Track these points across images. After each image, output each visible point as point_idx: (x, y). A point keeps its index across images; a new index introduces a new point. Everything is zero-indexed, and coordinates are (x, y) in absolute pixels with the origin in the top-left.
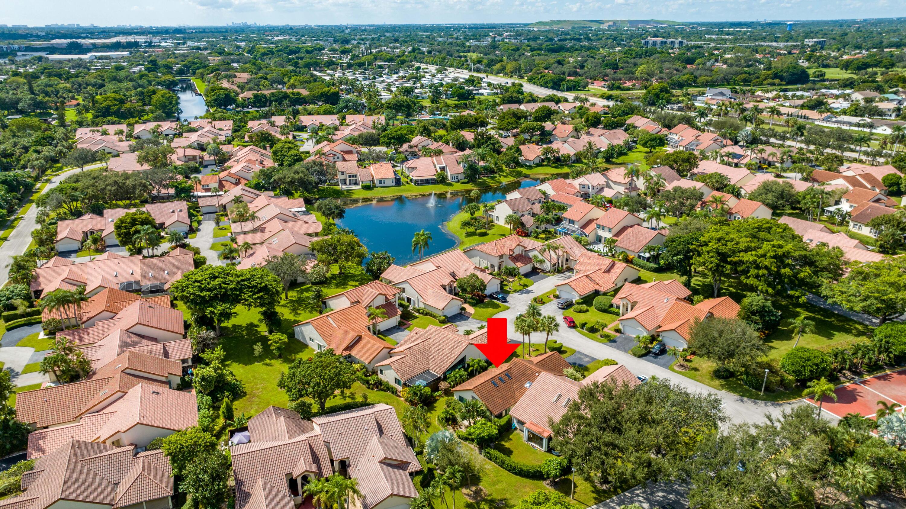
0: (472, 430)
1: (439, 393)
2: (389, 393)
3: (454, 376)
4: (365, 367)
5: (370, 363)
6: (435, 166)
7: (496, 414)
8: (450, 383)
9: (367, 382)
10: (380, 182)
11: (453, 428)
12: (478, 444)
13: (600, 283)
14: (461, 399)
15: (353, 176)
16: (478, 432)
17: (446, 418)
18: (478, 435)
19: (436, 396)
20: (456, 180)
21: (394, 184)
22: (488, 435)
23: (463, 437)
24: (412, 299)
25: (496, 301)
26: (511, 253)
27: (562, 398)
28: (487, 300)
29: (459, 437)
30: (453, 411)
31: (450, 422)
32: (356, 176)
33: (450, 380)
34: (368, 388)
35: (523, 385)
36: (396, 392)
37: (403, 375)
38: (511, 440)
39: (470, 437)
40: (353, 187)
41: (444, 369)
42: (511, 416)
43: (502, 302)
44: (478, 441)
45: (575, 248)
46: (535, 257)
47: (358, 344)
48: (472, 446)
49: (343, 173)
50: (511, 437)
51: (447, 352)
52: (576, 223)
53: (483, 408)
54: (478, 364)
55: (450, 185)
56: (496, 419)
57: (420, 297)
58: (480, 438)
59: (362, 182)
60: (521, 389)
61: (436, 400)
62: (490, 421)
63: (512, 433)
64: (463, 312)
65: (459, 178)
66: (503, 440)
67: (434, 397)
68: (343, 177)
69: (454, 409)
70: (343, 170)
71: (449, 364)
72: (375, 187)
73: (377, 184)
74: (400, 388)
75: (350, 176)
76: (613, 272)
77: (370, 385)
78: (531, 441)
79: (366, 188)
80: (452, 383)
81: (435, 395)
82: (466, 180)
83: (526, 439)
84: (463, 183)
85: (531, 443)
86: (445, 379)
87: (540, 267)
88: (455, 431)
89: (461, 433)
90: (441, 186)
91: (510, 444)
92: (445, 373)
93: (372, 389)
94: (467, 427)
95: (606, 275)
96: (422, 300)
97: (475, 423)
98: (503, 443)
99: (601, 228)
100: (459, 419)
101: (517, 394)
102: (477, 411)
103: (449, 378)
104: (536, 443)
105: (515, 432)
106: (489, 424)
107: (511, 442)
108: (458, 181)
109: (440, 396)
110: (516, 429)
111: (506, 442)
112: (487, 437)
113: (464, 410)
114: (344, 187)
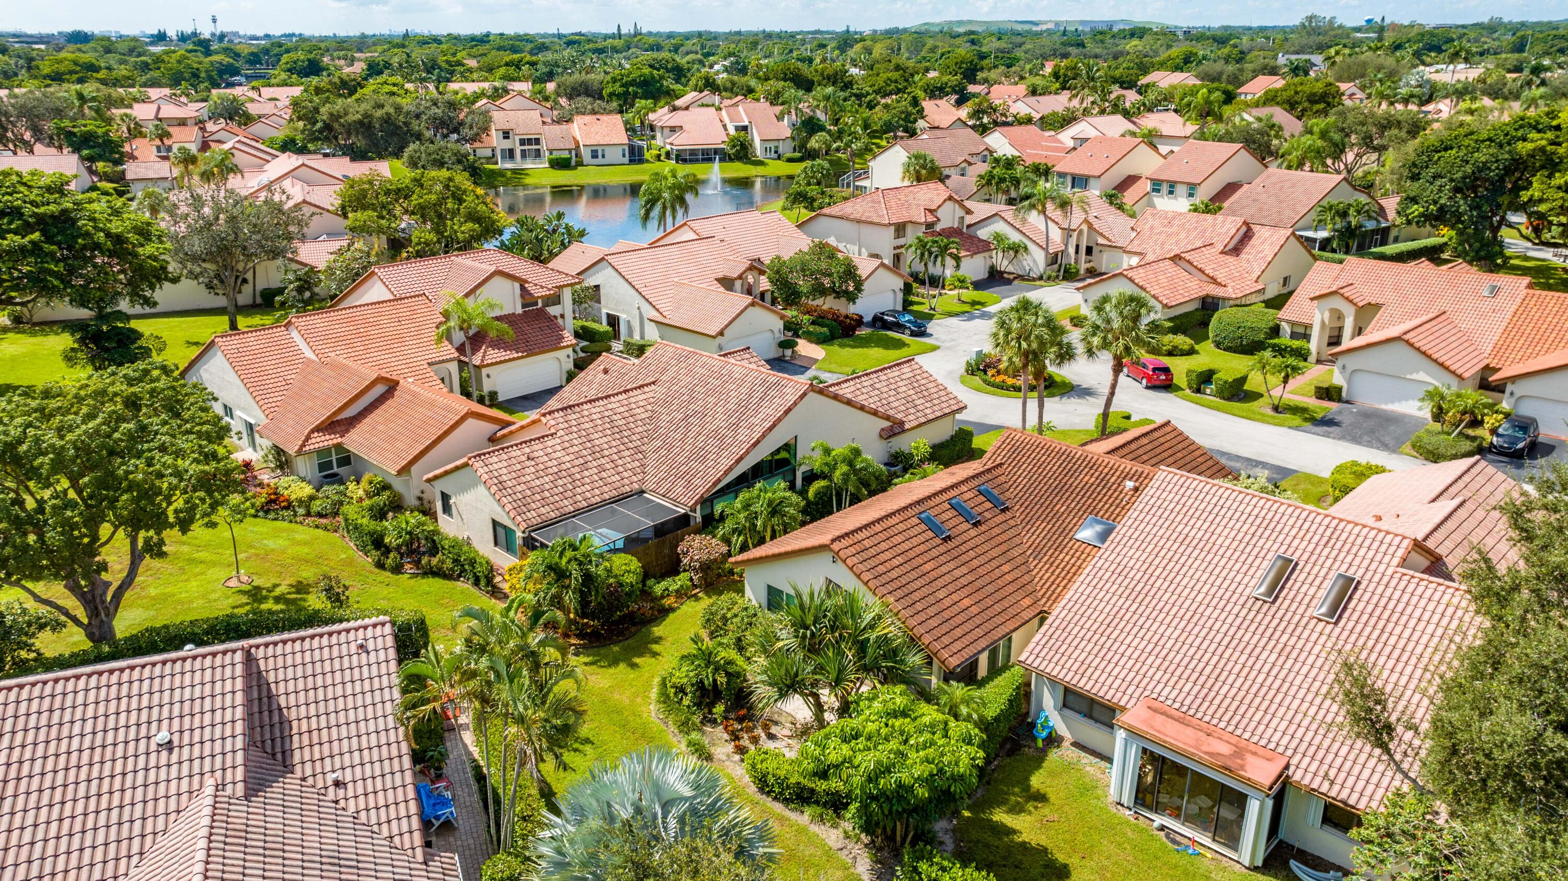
0: (836, 752)
1: (682, 580)
2: (464, 586)
3: (746, 506)
4: (386, 487)
5: (404, 470)
6: (725, 126)
7: (954, 662)
8: (727, 541)
9: (378, 542)
10: (595, 155)
11: (735, 737)
12: (868, 828)
13: (1220, 278)
14: (774, 599)
15: (529, 142)
16: (868, 760)
17: (700, 685)
18: (872, 778)
19: (666, 593)
20: (774, 155)
21: (626, 160)
22: (928, 781)
23: (782, 782)
24: (623, 317)
25: (891, 334)
26: (931, 219)
27: (1299, 576)
28: (863, 332)
29: (763, 784)
30: (733, 654)
31: (719, 709)
32: (537, 141)
33: (729, 524)
34: (380, 565)
35: (1066, 532)
36: (489, 581)
37: (522, 506)
38: (1041, 798)
39: (821, 786)
40: (529, 165)
41: (701, 486)
42: (1028, 670)
43: (913, 334)
44: (864, 810)
45: (1111, 218)
46: (998, 237)
47: (378, 411)
48: (832, 836)
49: (506, 135)
50: (1036, 781)
51: (720, 421)
52: (1092, 182)
53: (890, 629)
54: (851, 464)
55: (760, 163)
56: (958, 690)
57: (646, 307)
58: (882, 797)
59: (551, 151)
60: (1060, 548)
61: (666, 612)
62: (926, 696)
63: (1039, 760)
64: (788, 352)
65: (781, 151)
66: (999, 801)
67: (655, 599)
68: (507, 144)
69: (740, 646)
70: (506, 127)
71: (726, 463)
72: (580, 164)
73: (586, 155)
74: (503, 560)
75: (522, 142)
76: (1249, 252)
77: (388, 550)
78: (1157, 808)
79: (560, 164)
80: (738, 540)
81: (658, 589)
82: (798, 155)
83: (1127, 797)
84: (790, 160)
85: (1159, 820)
86: (710, 523)
87: (1010, 269)
88: (741, 750)
89: (770, 766)
90: (738, 165)
91: (1045, 824)
92: (707, 501)
93: (397, 569)
94: (804, 732)
95: (1230, 259)
96: (654, 314)
97: (845, 710)
98: (1000, 816)
99: (1165, 188)
100: (763, 691)
101: (1041, 573)
102: (862, 647)
103: (722, 518)
104: (1189, 819)
105: (1054, 756)
106: (929, 713)
107: (1046, 810)
108: (779, 158)
109: (682, 594)
110: (1053, 740)
111: (1017, 809)
112: (922, 792)
113: (786, 639)
114: (509, 165)
